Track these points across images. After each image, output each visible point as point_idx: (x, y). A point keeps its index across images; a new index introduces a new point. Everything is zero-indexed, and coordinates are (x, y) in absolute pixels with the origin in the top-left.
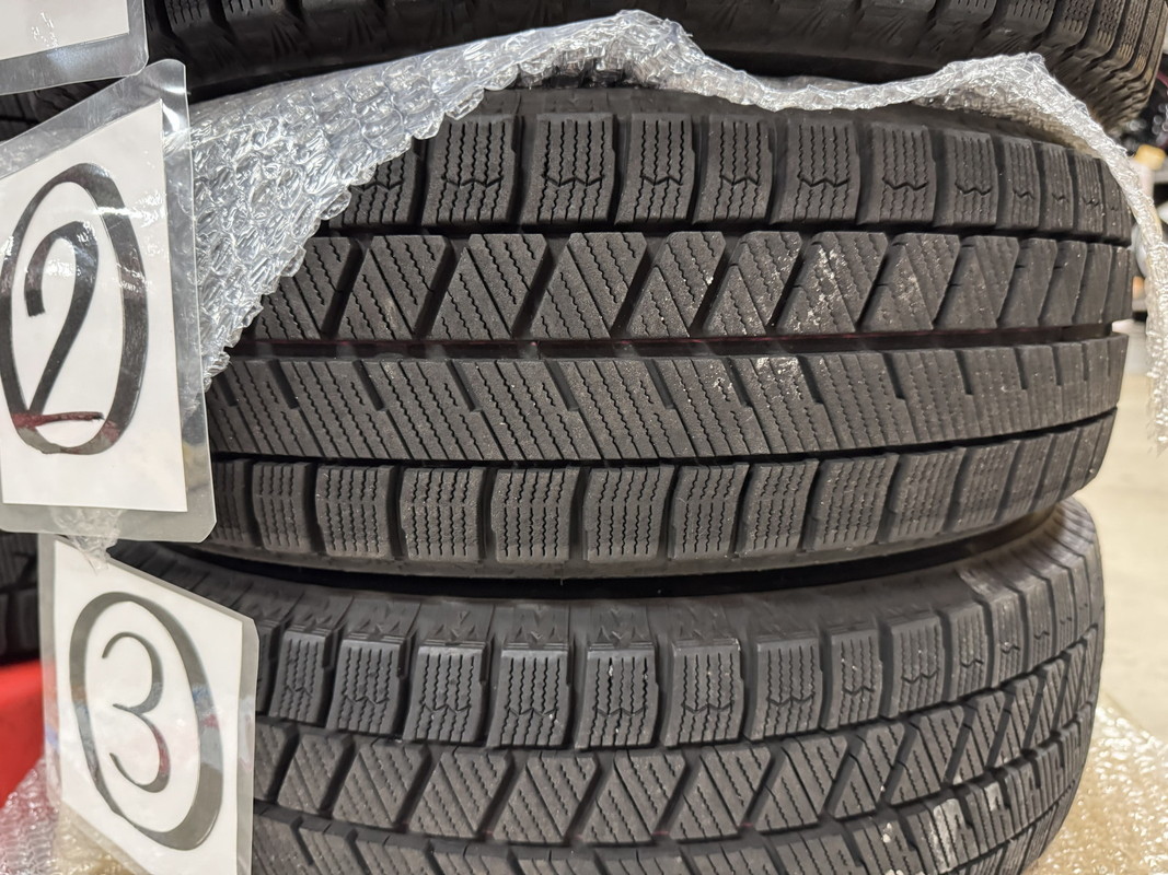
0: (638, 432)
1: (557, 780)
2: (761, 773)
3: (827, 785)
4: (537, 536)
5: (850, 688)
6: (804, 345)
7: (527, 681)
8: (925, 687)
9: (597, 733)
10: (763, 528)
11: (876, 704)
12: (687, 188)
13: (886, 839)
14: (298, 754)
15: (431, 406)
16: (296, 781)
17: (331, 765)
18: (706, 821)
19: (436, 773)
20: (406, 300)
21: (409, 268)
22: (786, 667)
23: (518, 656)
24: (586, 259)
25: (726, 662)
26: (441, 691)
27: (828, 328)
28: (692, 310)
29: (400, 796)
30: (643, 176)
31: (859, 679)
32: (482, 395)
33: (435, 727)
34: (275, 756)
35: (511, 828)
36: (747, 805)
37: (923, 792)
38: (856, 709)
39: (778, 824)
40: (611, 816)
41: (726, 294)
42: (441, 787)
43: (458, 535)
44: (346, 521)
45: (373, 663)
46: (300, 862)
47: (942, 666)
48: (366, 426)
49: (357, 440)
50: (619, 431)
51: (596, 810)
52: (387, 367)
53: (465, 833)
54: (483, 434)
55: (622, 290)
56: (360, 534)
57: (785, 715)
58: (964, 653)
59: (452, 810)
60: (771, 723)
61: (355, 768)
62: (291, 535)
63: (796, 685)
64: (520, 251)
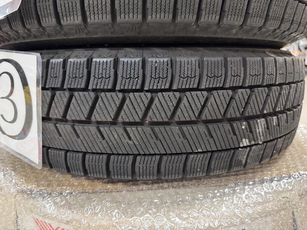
1: (139, 100)
2: (204, 100)
3: (225, 106)
4: (131, 11)
5: (233, 74)
7: (129, 68)
8: (256, 78)
9: (151, 85)
11: (241, 81)
14: (55, 98)
16: (55, 108)
17: (65, 100)
18: (186, 115)
19: (100, 99)
22: (213, 65)
23: (126, 60)
25: (194, 63)
26: (100, 72)
29: (88, 108)
31: (236, 72)
33: (99, 84)
35: (124, 117)
36: (199, 110)
37: (255, 114)
38: (235, 81)
39: (209, 118)
40: (156, 112)
42: (101, 104)
43: (104, 12)
44: (67, 9)
45: (78, 65)
46: (57, 136)
47: (262, 73)
51: (151, 110)
53: (110, 120)
56: (72, 14)
57: (212, 81)
58: (268, 71)
59: (105, 111)
60: (208, 83)
61: (74, 100)
62: (50, 17)
63: (216, 71)
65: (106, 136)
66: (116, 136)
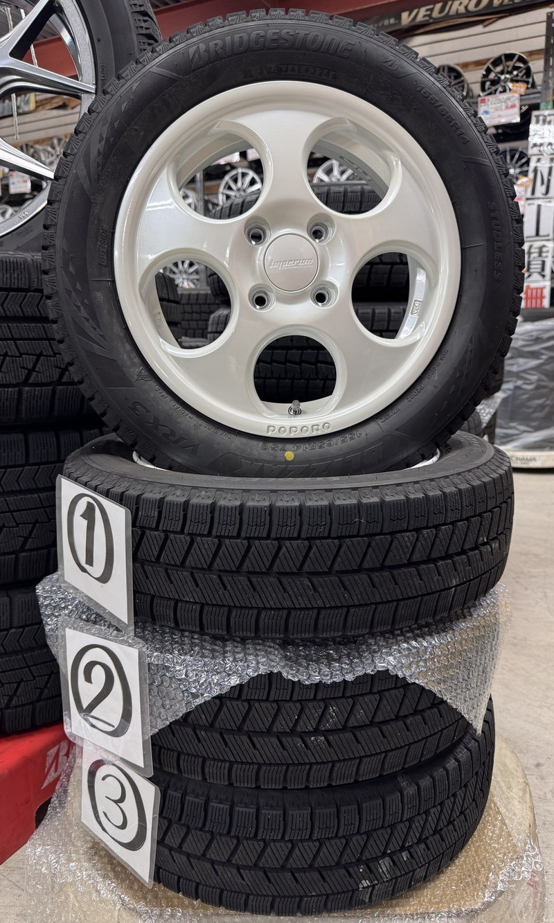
0: (276, 757)
1: (252, 847)
2: (316, 849)
3: (339, 854)
5: (347, 824)
6: (326, 733)
7: (243, 817)
8: (375, 822)
9: (264, 835)
10: (315, 780)
11: (356, 829)
12: (289, 691)
13: (361, 870)
14: (172, 829)
15: (215, 745)
16: (171, 837)
17: (182, 834)
18: (298, 863)
19: (215, 841)
20: (208, 717)
21: (209, 708)
22: (325, 817)
23: (241, 809)
24: (260, 711)
25: (306, 815)
26: (217, 817)
27: (334, 728)
28: (291, 725)
29: (204, 846)
30: (277, 688)
31: (350, 821)
32: (230, 744)
33: (215, 828)
34: (164, 828)
35: (238, 860)
36: (312, 859)
37: (374, 856)
38: (349, 830)
39: (322, 865)
40: (269, 859)
41: (301, 721)
42: (217, 846)
43: (222, 778)
45: (196, 806)
46: (171, 861)
47: (382, 815)
48: (195, 746)
49: (193, 750)
50: (270, 756)
51: (264, 857)
52: (202, 733)
53: (224, 860)
54: (230, 754)
55: (270, 719)
57: (324, 832)
58: (391, 810)
59: (220, 853)
60: (320, 834)
61: (190, 836)
63: (328, 823)
64: (241, 707)
65: (219, 873)
66: (230, 875)
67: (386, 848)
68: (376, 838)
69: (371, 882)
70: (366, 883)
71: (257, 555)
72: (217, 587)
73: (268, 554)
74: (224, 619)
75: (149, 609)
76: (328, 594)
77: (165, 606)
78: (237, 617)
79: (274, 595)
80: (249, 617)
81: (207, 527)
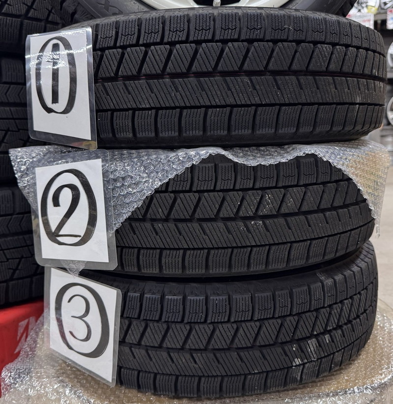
0: (222, 240)
1: (203, 331)
2: (257, 329)
3: (276, 333)
5: (281, 306)
6: (264, 217)
7: (195, 305)
8: (303, 306)
9: (213, 318)
10: (255, 264)
11: (289, 310)
12: (233, 182)
13: (294, 349)
14: (132, 327)
15: (170, 235)
16: (131, 334)
17: (141, 329)
18: (243, 342)
19: (171, 330)
20: (164, 209)
21: (165, 201)
22: (263, 300)
23: (192, 298)
24: (209, 199)
25: (247, 299)
26: (172, 308)
27: (269, 213)
28: (235, 210)
29: (161, 337)
30: (222, 179)
31: (284, 303)
32: (183, 232)
33: (170, 318)
34: (125, 328)
35: (191, 345)
36: (254, 338)
37: (304, 336)
38: (283, 311)
39: (263, 344)
40: (218, 341)
41: (243, 206)
42: (172, 334)
45: (153, 301)
46: (131, 358)
47: (308, 300)
48: (154, 240)
49: (151, 243)
50: (217, 240)
51: (213, 339)
52: (159, 225)
53: (179, 347)
54: (183, 242)
55: (217, 206)
57: (263, 313)
59: (175, 340)
60: (260, 315)
61: (149, 330)
63: (266, 305)
64: (192, 197)
65: (175, 360)
66: (184, 361)
67: (313, 331)
68: (305, 320)
69: (302, 360)
70: (298, 361)
71: (204, 56)
72: (170, 90)
73: (214, 55)
74: (176, 120)
75: (109, 124)
76: (264, 91)
77: (124, 117)
78: (188, 116)
79: (219, 93)
80: (198, 116)
81: (160, 35)
